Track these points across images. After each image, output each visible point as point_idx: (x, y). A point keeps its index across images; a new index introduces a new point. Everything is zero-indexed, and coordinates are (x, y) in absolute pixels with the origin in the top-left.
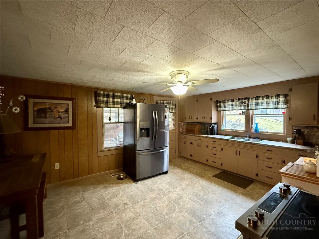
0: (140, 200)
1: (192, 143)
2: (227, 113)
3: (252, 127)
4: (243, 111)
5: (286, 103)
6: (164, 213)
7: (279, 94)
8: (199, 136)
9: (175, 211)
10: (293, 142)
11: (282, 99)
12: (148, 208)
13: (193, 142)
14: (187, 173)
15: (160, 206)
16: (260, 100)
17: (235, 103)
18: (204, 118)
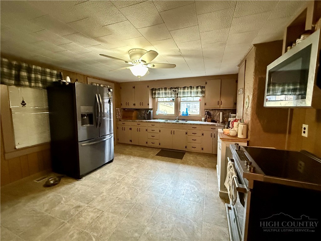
0: (95, 196)
1: (131, 129)
2: (160, 100)
3: (180, 111)
4: (173, 98)
5: (202, 93)
6: (129, 199)
7: (198, 86)
8: (139, 122)
9: (138, 193)
10: (205, 121)
11: (199, 90)
12: (109, 200)
13: (132, 127)
14: (132, 157)
15: (121, 194)
16: (186, 90)
17: (167, 91)
18: (141, 104)
